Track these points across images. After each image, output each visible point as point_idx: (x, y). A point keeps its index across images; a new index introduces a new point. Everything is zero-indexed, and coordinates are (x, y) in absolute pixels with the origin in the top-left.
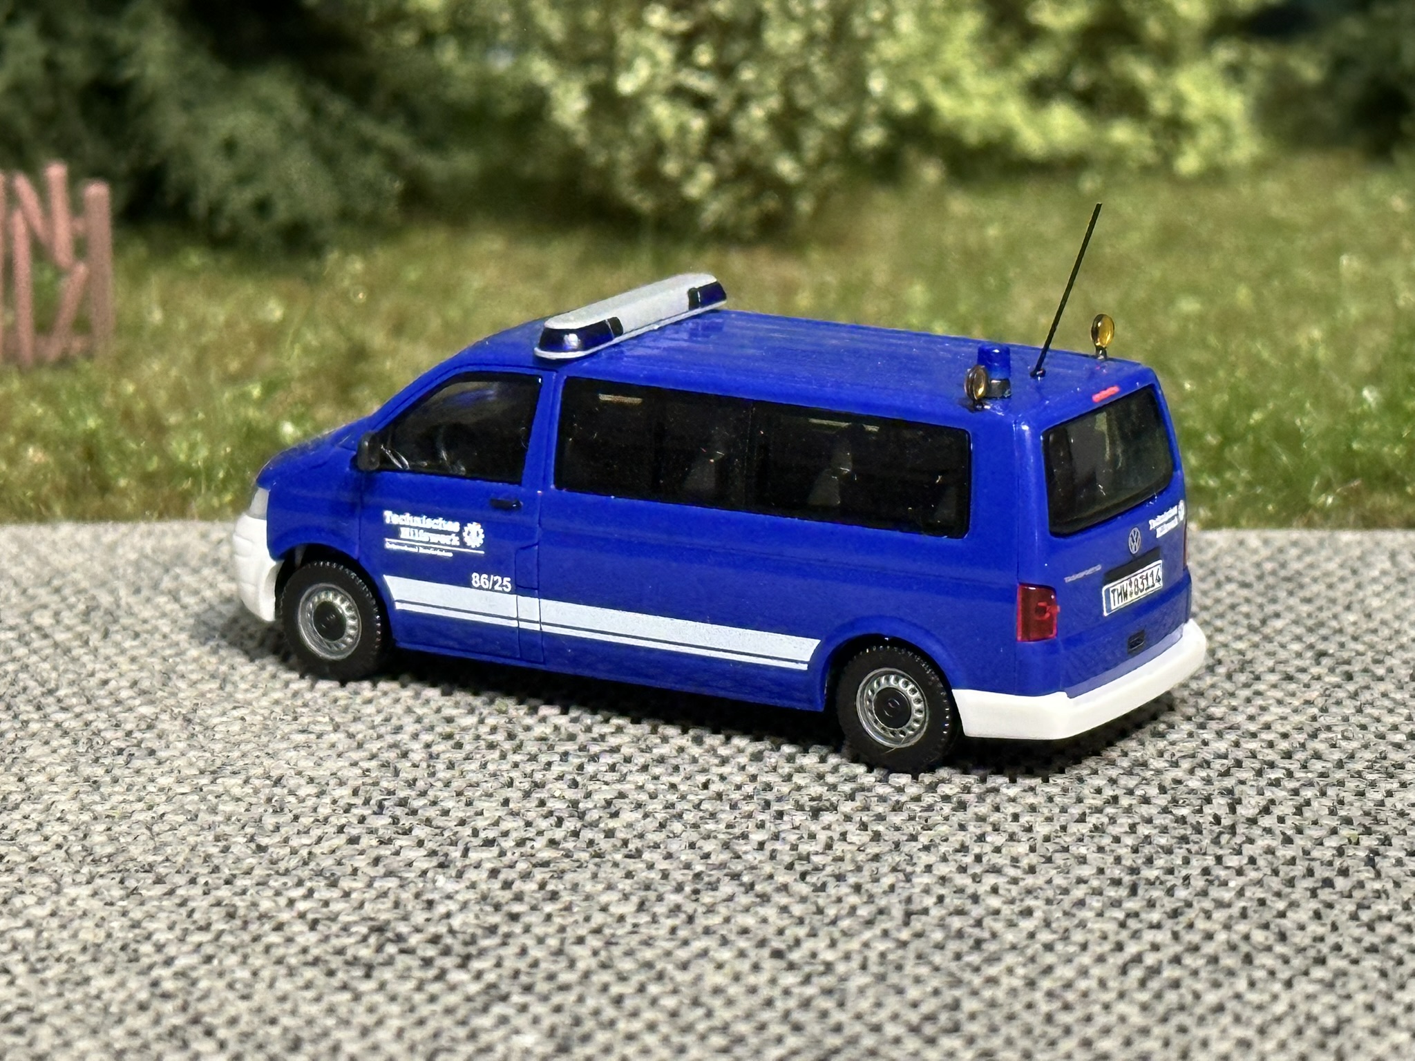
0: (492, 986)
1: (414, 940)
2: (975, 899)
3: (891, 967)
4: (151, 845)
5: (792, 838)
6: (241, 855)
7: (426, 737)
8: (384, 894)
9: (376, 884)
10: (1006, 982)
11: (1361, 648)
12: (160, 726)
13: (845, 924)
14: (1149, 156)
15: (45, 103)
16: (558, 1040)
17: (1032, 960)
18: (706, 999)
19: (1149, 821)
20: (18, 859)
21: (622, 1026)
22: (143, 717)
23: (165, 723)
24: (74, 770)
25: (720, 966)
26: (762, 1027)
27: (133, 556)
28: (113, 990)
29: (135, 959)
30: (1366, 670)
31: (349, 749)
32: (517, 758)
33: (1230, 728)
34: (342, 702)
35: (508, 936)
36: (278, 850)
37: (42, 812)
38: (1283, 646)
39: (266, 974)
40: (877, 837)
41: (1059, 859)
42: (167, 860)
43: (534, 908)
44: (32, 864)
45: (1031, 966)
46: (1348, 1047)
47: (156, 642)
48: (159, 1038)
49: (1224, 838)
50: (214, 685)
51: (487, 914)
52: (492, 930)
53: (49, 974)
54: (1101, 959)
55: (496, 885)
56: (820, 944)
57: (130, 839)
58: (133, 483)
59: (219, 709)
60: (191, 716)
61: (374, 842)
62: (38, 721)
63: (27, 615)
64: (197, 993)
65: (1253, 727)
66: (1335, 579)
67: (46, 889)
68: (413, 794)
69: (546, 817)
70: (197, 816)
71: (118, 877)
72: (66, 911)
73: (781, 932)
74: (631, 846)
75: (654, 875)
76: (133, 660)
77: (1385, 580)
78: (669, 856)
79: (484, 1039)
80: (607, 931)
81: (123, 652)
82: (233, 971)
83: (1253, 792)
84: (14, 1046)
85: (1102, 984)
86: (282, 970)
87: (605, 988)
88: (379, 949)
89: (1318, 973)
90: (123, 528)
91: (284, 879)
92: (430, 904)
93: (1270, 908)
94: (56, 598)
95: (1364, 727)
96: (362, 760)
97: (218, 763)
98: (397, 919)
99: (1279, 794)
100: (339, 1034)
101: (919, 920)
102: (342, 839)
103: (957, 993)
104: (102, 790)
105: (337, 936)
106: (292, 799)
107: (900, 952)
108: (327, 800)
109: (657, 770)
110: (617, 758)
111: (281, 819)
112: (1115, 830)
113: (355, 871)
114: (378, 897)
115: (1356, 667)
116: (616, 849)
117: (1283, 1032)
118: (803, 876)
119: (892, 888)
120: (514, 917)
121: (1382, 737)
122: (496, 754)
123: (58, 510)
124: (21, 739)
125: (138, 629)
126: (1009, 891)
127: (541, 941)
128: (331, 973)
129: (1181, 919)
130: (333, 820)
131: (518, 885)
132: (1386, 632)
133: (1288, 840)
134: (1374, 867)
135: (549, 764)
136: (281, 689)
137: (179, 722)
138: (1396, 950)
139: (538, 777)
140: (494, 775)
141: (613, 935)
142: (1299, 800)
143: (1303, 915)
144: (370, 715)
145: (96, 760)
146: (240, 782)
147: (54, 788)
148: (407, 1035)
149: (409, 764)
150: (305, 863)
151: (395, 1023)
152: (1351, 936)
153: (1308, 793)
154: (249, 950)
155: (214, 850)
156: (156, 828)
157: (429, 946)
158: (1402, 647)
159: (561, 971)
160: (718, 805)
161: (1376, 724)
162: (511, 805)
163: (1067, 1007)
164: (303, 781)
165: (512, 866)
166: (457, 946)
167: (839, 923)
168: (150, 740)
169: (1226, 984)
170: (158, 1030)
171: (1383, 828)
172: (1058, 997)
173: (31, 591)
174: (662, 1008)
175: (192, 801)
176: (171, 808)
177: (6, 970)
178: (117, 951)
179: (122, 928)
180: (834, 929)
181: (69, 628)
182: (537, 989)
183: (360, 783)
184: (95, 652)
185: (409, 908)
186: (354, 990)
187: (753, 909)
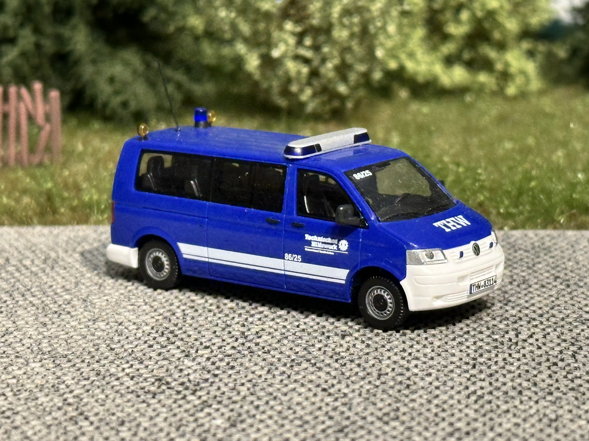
0: (205, 402)
1: (173, 384)
2: (408, 369)
3: (371, 395)
4: (67, 347)
5: (333, 346)
6: (104, 352)
7: (183, 307)
8: (162, 367)
9: (159, 363)
10: (419, 401)
11: (574, 275)
12: (73, 303)
13: (353, 378)
14: (494, 87)
15: (35, 61)
16: (231, 421)
17: (431, 392)
18: (292, 407)
19: (482, 340)
20: (11, 352)
22: (66, 300)
23: (75, 302)
24: (36, 319)
25: (300, 394)
26: (316, 418)
27: (65, 239)
28: (48, 402)
29: (57, 390)
30: (575, 284)
31: (151, 312)
32: (220, 315)
33: (518, 305)
34: (149, 294)
35: (212, 383)
36: (119, 349)
37: (22, 335)
38: (541, 274)
39: (111, 397)
40: (368, 346)
41: (443, 354)
42: (73, 353)
43: (224, 372)
44: (17, 354)
46: (560, 426)
47: (73, 271)
48: (66, 420)
49: (513, 347)
50: (97, 287)
51: (204, 374)
52: (206, 380)
53: (21, 396)
54: (459, 392)
55: (209, 363)
56: (342, 386)
57: (58, 345)
58: (67, 211)
59: (97, 296)
60: (86, 299)
61: (159, 347)
62: (22, 301)
63: (21, 261)
64: (82, 404)
65: (527, 305)
66: (564, 249)
67: (22, 364)
68: (176, 328)
69: (231, 338)
70: (86, 337)
72: (30, 373)
73: (326, 382)
74: (266, 349)
75: (276, 360)
76: (63, 278)
78: (281, 353)
79: (200, 421)
80: (254, 381)
81: (59, 274)
82: (98, 395)
83: (525, 329)
84: (6, 423)
85: (459, 402)
86: (119, 395)
87: (252, 402)
88: (159, 387)
89: (549, 398)
90: (62, 228)
91: (121, 361)
92: (181, 370)
93: (531, 373)
94: (33, 254)
95: (573, 305)
96: (156, 316)
97: (96, 317)
98: (167, 376)
99: (537, 330)
101: (384, 377)
102: (146, 345)
103: (398, 405)
104: (48, 326)
105: (142, 382)
106: (126, 330)
107: (375, 389)
108: (140, 331)
109: (278, 320)
111: (121, 338)
112: (468, 344)
113: (150, 358)
114: (159, 368)
115: (571, 282)
116: (259, 350)
117: (533, 420)
118: (337, 361)
119: (373, 365)
120: (216, 376)
121: (581, 309)
122: (212, 314)
123: (35, 220)
125: (66, 266)
126: (422, 366)
127: (226, 385)
128: (138, 396)
129: (493, 377)
130: (142, 338)
131: (218, 364)
132: (585, 269)
133: (539, 348)
134: (575, 358)
135: (233, 318)
136: (124, 289)
137: (81, 300)
138: (582, 389)
139: (229, 323)
140: (210, 322)
141: (256, 383)
142: (545, 332)
143: (544, 376)
144: (160, 299)
145: (46, 316)
146: (105, 324)
147: (28, 326)
148: (169, 420)
149: (175, 317)
150: (130, 355)
151: (165, 415)
152: (563, 384)
153: (549, 330)
154: (105, 387)
155: (92, 350)
156: (69, 341)
157: (180, 386)
159: (234, 396)
160: (303, 334)
161: (579, 304)
162: (217, 333)
163: (444, 410)
164: (131, 324)
165: (216, 356)
166: (191, 386)
167: (351, 378)
168: (68, 308)
169: (511, 402)
170: (66, 417)
171: (579, 343)
172: (440, 407)
173: (23, 252)
174: (275, 410)
175: (84, 331)
176: (76, 333)
177: (4, 395)
178: (50, 387)
179: (52, 379)
180: (348, 380)
181: (37, 266)
182: (224, 403)
183: (154, 324)
184: (48, 275)
185: (172, 372)
186: (148, 403)
187: (315, 373)
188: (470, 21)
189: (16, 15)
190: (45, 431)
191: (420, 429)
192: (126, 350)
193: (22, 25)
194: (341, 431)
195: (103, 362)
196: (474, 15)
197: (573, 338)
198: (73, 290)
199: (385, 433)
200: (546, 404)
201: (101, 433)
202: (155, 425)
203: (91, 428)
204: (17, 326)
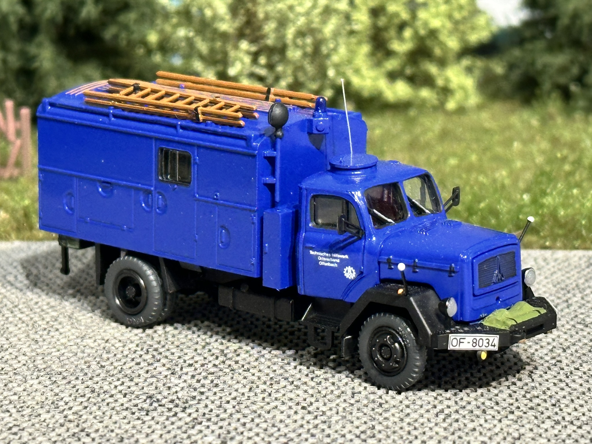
0: (196, 419)
3: (348, 414)
4: (60, 364)
5: (307, 364)
6: (95, 369)
8: (152, 384)
9: (148, 380)
10: (392, 419)
12: (59, 319)
13: (329, 397)
14: (435, 102)
16: (222, 439)
17: (402, 411)
20: (9, 369)
22: (52, 317)
23: (61, 319)
24: (28, 336)
25: (282, 412)
26: (300, 435)
28: (50, 419)
29: (57, 407)
35: (200, 400)
36: (108, 367)
37: (17, 352)
39: (108, 413)
40: (340, 364)
42: (67, 370)
43: (209, 390)
44: (15, 371)
45: (401, 413)
48: (69, 437)
51: (191, 392)
52: (194, 398)
53: (24, 413)
54: (428, 411)
55: (194, 381)
57: (52, 362)
60: (71, 316)
61: (146, 365)
62: (12, 317)
64: (82, 421)
67: (21, 381)
68: (160, 346)
69: (212, 356)
70: (76, 354)
71: (48, 376)
72: (30, 389)
73: (305, 400)
74: (246, 367)
75: (256, 378)
78: (260, 371)
79: (193, 438)
80: (238, 399)
82: (95, 412)
84: (14, 439)
85: (429, 420)
86: (114, 412)
87: (239, 420)
88: (151, 404)
89: (511, 417)
91: (113, 378)
92: (169, 388)
93: (493, 393)
94: (15, 270)
97: (83, 334)
98: (156, 393)
100: (137, 436)
101: (358, 396)
102: (134, 363)
103: (373, 423)
104: (39, 343)
105: (134, 399)
106: (113, 348)
107: (351, 408)
108: (127, 348)
111: (109, 356)
113: (139, 375)
114: (148, 385)
116: (239, 367)
117: (498, 439)
118: (312, 379)
119: (347, 384)
120: (202, 393)
123: (13, 236)
124: (7, 324)
127: (213, 402)
128: (133, 413)
129: (458, 396)
130: (129, 356)
131: (202, 382)
137: (67, 318)
138: (540, 409)
139: (208, 340)
140: (190, 340)
141: (240, 400)
143: (505, 395)
145: (36, 332)
146: (92, 341)
147: (20, 343)
148: (163, 436)
149: (157, 335)
150: (120, 372)
151: (160, 432)
152: (523, 403)
154: (101, 404)
155: (84, 367)
156: (61, 358)
157: (170, 403)
159: (221, 413)
162: (198, 351)
163: (415, 429)
164: (117, 341)
165: (200, 374)
166: (180, 403)
167: (327, 397)
168: (56, 325)
169: (476, 421)
170: (68, 434)
171: (534, 363)
172: (412, 425)
173: (5, 267)
174: (261, 427)
175: (74, 348)
176: (66, 351)
177: (8, 411)
178: (50, 404)
179: (51, 396)
180: (325, 399)
181: (21, 282)
182: (212, 420)
183: (139, 342)
185: (161, 389)
186: (142, 419)
187: (293, 391)
188: (412, 39)
192: (115, 368)
196: (416, 33)
197: (528, 358)
198: (59, 307)
200: (508, 423)
204: (10, 343)
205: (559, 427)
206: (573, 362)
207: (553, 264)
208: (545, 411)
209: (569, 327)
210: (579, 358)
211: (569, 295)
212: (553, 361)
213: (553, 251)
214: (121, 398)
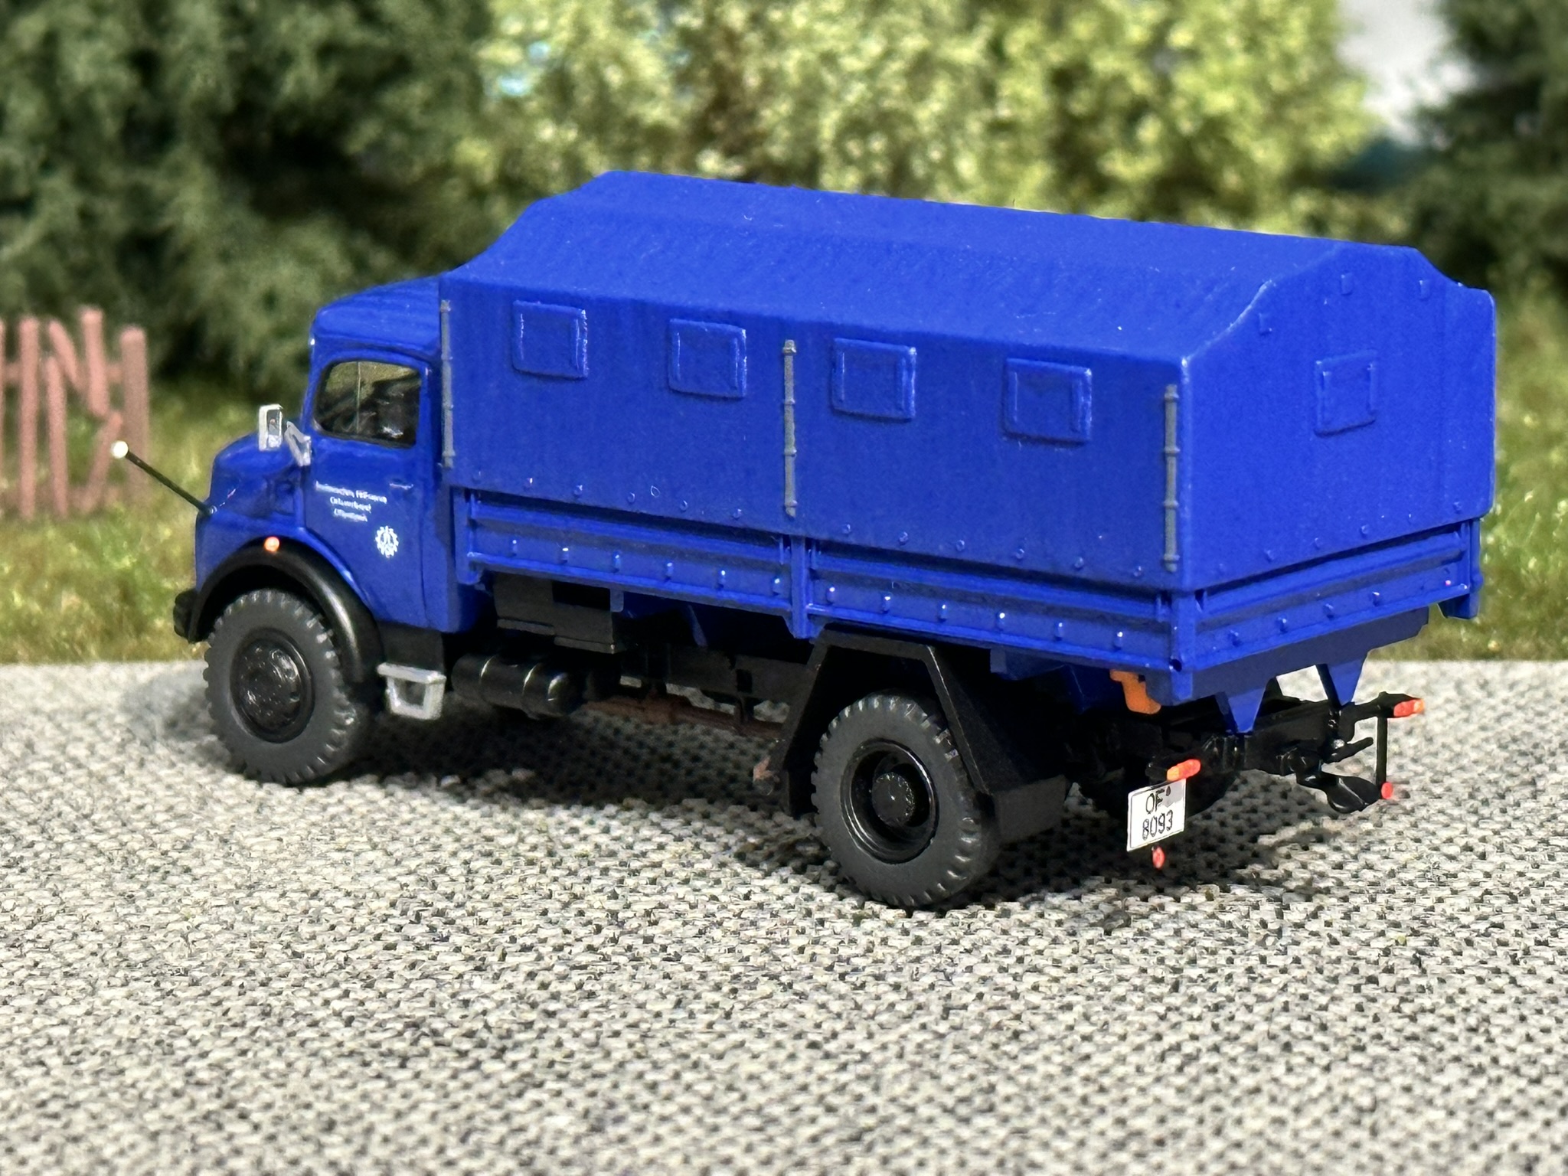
0: (528, 1075)
2: (1015, 995)
3: (927, 1056)
4: (186, 952)
5: (833, 942)
6: (277, 961)
7: (465, 855)
8: (421, 995)
9: (412, 986)
10: (1042, 1068)
11: (1420, 769)
12: (196, 846)
13: (883, 1018)
15: (81, 255)
16: (592, 1119)
17: (1071, 1049)
18: (739, 1084)
19: (1195, 926)
20: (53, 964)
21: (657, 1109)
22: (178, 839)
23: (201, 843)
24: (109, 885)
25: (755, 1057)
26: (797, 1109)
28: (148, 1080)
29: (170, 1051)
30: (1424, 789)
31: (387, 866)
32: (557, 873)
34: (380, 824)
35: (544, 1031)
36: (312, 956)
37: (77, 923)
39: (301, 1065)
40: (918, 941)
41: (1101, 960)
42: (202, 964)
43: (569, 1006)
44: (66, 969)
45: (1068, 1053)
46: (1383, 1123)
48: (193, 1121)
49: (1270, 941)
50: (251, 809)
51: (523, 1011)
52: (529, 1025)
53: (83, 1066)
54: (1139, 1048)
55: (533, 986)
56: (858, 1037)
57: (165, 946)
59: (254, 831)
60: (227, 837)
61: (411, 948)
62: (73, 842)
63: (62, 748)
64: (231, 1082)
67: (81, 991)
68: (451, 905)
69: (585, 925)
70: (232, 926)
72: (102, 1012)
73: (818, 1026)
74: (670, 950)
75: (695, 977)
76: (169, 787)
77: (1450, 707)
78: (708, 959)
79: (517, 1121)
80: (643, 1026)
81: (158, 780)
82: (267, 1063)
84: (50, 1128)
85: (1139, 1070)
86: (318, 1062)
87: (640, 1076)
88: (415, 1042)
89: (1356, 1058)
91: (321, 981)
92: (466, 1003)
93: (1313, 1002)
94: (91, 731)
95: (1418, 840)
96: (400, 875)
97: (255, 879)
98: (432, 1016)
99: (1329, 900)
100: (374, 1117)
101: (957, 1015)
102: (379, 945)
103: (993, 1078)
104: (138, 903)
105: (372, 1032)
106: (329, 910)
107: (937, 1043)
108: (363, 911)
109: (698, 884)
110: (657, 872)
111: (317, 929)
112: (1159, 934)
113: (391, 975)
114: (414, 997)
116: (653, 952)
117: (1317, 1111)
118: (842, 977)
119: (932, 986)
120: (551, 1014)
121: (1436, 849)
122: (536, 870)
123: (93, 650)
124: (56, 858)
126: (1050, 988)
127: (576, 1035)
128: (366, 1064)
129: (1221, 1012)
130: (369, 928)
131: (555, 987)
132: (1447, 755)
133: (1334, 942)
134: (1420, 966)
135: (589, 879)
136: (318, 813)
137: (216, 840)
138: (1436, 1039)
139: (578, 890)
140: (534, 889)
141: (649, 1030)
142: (1348, 906)
143: (1345, 1008)
145: (132, 877)
146: (276, 895)
147: (88, 902)
148: (441, 1118)
149: (447, 879)
150: (341, 967)
151: (430, 1108)
152: (1392, 1026)
153: (1356, 900)
154: (283, 1044)
155: (248, 956)
156: (191, 937)
157: (465, 1039)
158: (1462, 768)
159: (597, 1060)
160: (758, 914)
161: (1431, 838)
162: (550, 915)
163: (1102, 1090)
164: (340, 894)
165: (549, 969)
166: (492, 1039)
167: (877, 1018)
169: (1264, 1069)
170: (193, 1114)
171: (1431, 931)
172: (1095, 1081)
173: (65, 725)
174: (696, 1093)
175: (227, 913)
176: (206, 919)
177: (42, 1063)
178: (152, 1045)
179: (157, 1025)
180: (871, 1023)
181: (103, 759)
182: (572, 1076)
183: (393, 897)
184: (130, 780)
185: (445, 1006)
186: (389, 1079)
187: (791, 1006)
188: (1161, 145)
189: (33, 140)
190: (144, 1147)
191: (1045, 1133)
192: (330, 957)
193: (47, 167)
194: (856, 1139)
195: (276, 985)
196: (1171, 127)
197: (1415, 918)
198: (196, 817)
199: (961, 1143)
200: (1348, 1073)
201: (280, 1150)
202: (409, 1129)
203: (256, 1139)
204: (62, 903)
205: (1481, 1082)
206: (1535, 926)
207: (1504, 694)
208: (1448, 1044)
209: (1532, 844)
210: (1552, 916)
211: (1539, 769)
212: (1482, 926)
213: (1507, 663)
214: (337, 1029)
